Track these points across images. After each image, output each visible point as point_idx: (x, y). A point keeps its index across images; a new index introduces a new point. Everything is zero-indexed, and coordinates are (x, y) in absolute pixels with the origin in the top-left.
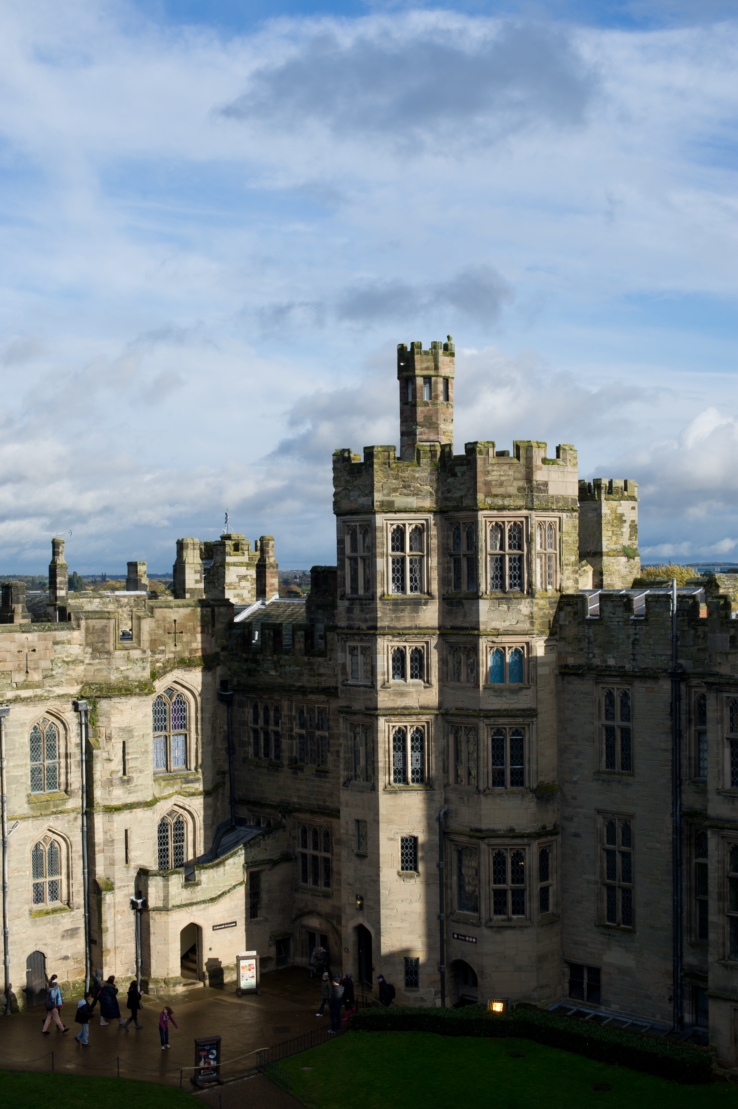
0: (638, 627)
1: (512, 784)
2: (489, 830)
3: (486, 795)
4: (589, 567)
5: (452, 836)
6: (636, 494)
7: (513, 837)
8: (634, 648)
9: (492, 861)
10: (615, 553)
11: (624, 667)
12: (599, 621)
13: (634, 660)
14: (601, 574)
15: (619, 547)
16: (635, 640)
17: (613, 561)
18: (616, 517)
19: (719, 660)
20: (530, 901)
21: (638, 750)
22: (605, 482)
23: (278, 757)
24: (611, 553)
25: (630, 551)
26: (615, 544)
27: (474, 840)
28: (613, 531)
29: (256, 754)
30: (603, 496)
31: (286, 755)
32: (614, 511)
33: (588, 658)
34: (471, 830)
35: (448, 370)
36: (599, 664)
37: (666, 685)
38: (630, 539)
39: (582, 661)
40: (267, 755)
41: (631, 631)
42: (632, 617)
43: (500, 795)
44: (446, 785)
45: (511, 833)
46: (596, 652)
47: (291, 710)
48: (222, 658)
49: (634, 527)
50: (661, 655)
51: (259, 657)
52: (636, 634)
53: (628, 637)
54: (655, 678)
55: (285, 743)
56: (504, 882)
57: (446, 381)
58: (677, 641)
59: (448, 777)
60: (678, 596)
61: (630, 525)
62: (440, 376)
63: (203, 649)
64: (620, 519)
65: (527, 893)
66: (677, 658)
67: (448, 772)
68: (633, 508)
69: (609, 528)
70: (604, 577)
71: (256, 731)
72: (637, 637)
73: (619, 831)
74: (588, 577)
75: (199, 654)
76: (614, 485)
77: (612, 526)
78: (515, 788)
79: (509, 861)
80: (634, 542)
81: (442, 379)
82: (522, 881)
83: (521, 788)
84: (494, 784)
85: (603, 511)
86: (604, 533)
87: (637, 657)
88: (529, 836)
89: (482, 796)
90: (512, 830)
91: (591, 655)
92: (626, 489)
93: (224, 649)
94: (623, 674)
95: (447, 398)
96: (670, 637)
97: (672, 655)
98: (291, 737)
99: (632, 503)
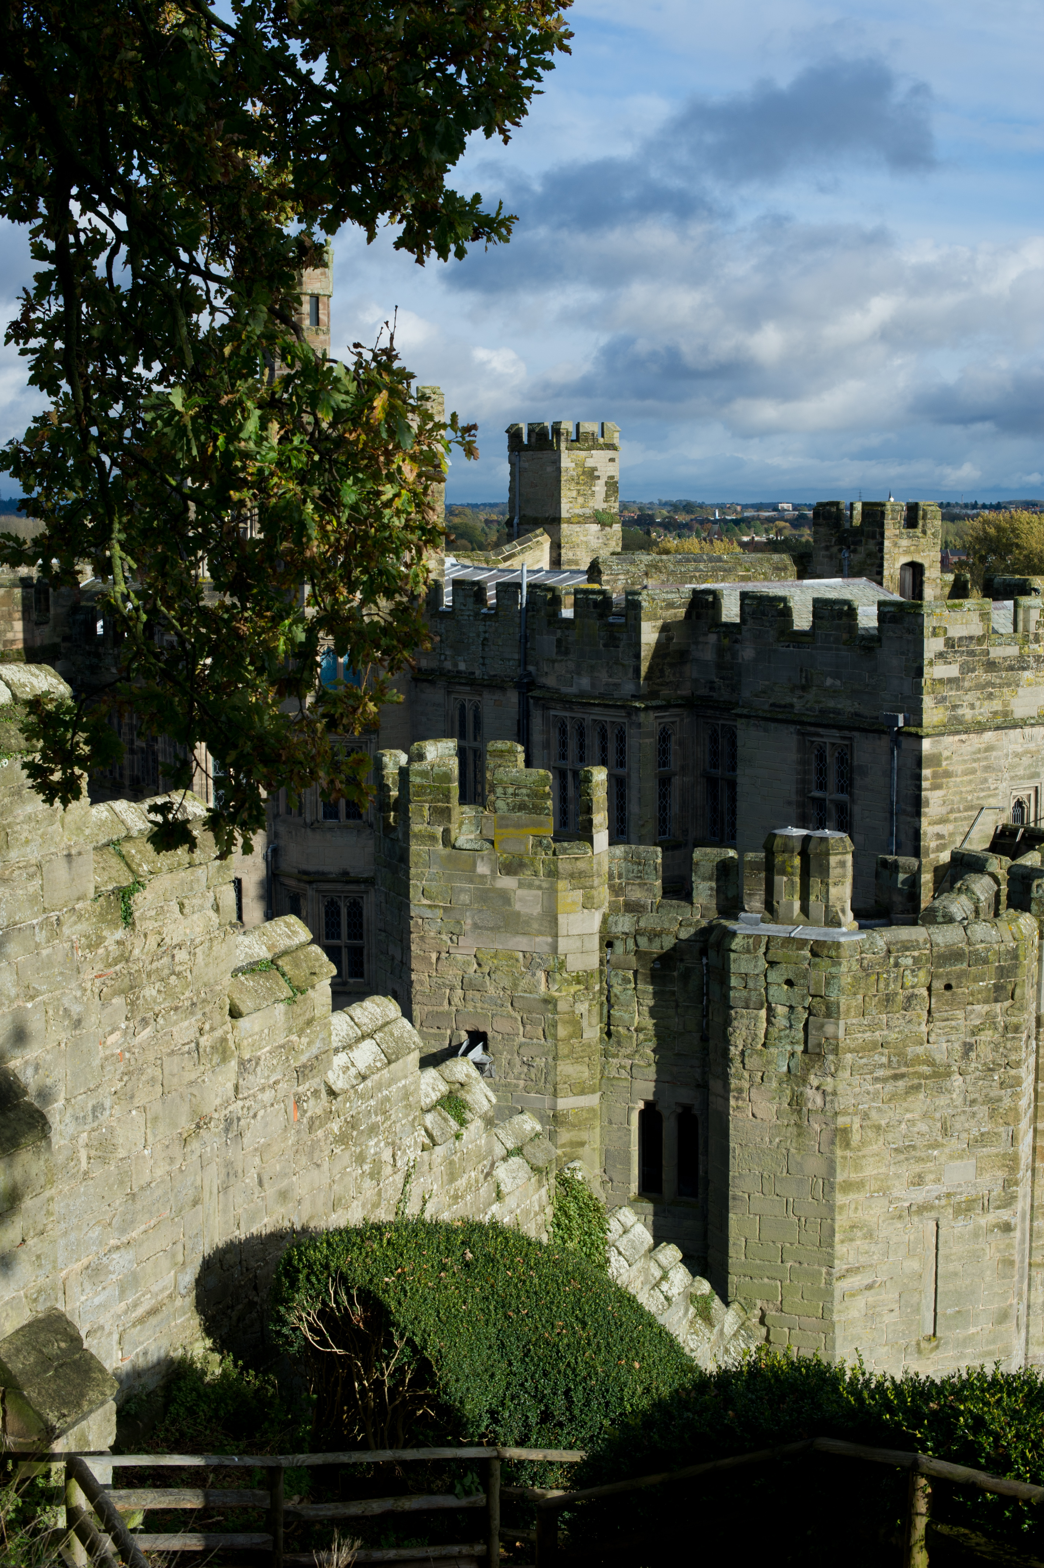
0: (488, 623)
1: (348, 816)
2: (317, 873)
3: (313, 830)
4: (546, 536)
5: (283, 879)
6: (616, 441)
7: (348, 882)
8: (483, 650)
9: (322, 910)
10: (581, 519)
11: (474, 673)
12: (451, 614)
13: (484, 664)
14: (559, 547)
15: (588, 511)
16: (485, 639)
17: (578, 529)
18: (584, 473)
19: (546, 669)
20: (369, 961)
22: (568, 426)
24: (574, 520)
25: (605, 517)
26: (583, 507)
27: (302, 885)
28: (578, 491)
30: (563, 445)
32: (580, 464)
33: (440, 660)
34: (299, 872)
35: (318, 285)
36: (450, 668)
37: (513, 697)
38: (606, 501)
39: (434, 664)
41: (481, 629)
42: (484, 610)
43: (331, 829)
44: (276, 816)
45: (345, 877)
46: (447, 653)
47: (131, 718)
48: (63, 651)
49: (612, 486)
50: (509, 660)
51: (101, 650)
52: (485, 632)
53: (478, 636)
54: (502, 689)
55: (126, 758)
56: (339, 937)
57: (316, 299)
58: (526, 642)
59: (278, 806)
60: (530, 586)
61: (606, 483)
62: (305, 294)
63: (25, 640)
64: (591, 475)
65: (365, 952)
66: (526, 664)
67: (278, 800)
68: (612, 460)
69: (573, 486)
70: (563, 551)
72: (487, 635)
74: (542, 551)
75: (20, 645)
76: (581, 430)
77: (578, 483)
78: (351, 822)
79: (344, 912)
80: (613, 504)
81: (308, 298)
82: (361, 938)
83: (358, 821)
84: (325, 817)
85: (563, 465)
86: (563, 493)
87: (487, 661)
88: (367, 881)
89: (308, 830)
90: (346, 873)
91: (443, 657)
92: (603, 436)
93: (65, 639)
94: (471, 681)
95: (317, 321)
96: (517, 637)
97: (519, 660)
98: (132, 751)
99: (610, 454)
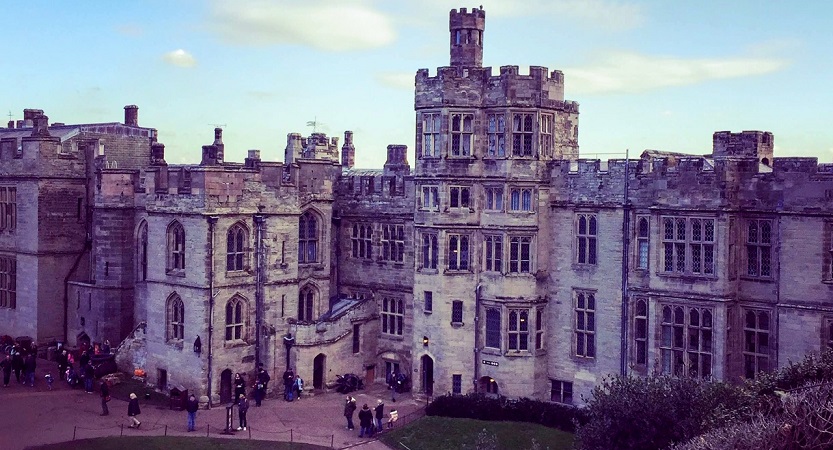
0: (603, 178)
1: (522, 270)
2: (508, 298)
3: (507, 277)
5: (484, 302)
7: (522, 303)
8: (599, 191)
9: (509, 316)
11: (593, 202)
12: (578, 175)
13: (600, 198)
16: (601, 186)
19: (660, 196)
20: (531, 341)
21: (601, 251)
23: (369, 257)
27: (499, 304)
29: (355, 255)
31: (375, 255)
33: (570, 197)
34: (497, 298)
35: (481, 26)
36: (577, 200)
37: (621, 213)
39: (566, 199)
40: (362, 255)
41: (599, 181)
42: (600, 172)
43: (515, 277)
45: (521, 300)
46: (575, 193)
47: (379, 227)
50: (618, 195)
52: (601, 182)
54: (614, 209)
55: (374, 248)
56: (516, 329)
57: (480, 32)
58: (628, 186)
59: (482, 267)
61: (574, 128)
62: (477, 29)
64: (568, 124)
65: (529, 337)
66: (628, 196)
67: (482, 264)
68: (576, 118)
71: (355, 241)
72: (602, 184)
73: (586, 300)
78: (523, 273)
79: (519, 317)
81: (478, 31)
82: (526, 329)
83: (527, 273)
84: (511, 271)
87: (602, 196)
88: (532, 302)
89: (504, 277)
90: (522, 298)
91: (572, 195)
94: (592, 206)
95: (480, 43)
96: (623, 184)
97: (625, 195)
98: (379, 245)
99: (575, 115)
